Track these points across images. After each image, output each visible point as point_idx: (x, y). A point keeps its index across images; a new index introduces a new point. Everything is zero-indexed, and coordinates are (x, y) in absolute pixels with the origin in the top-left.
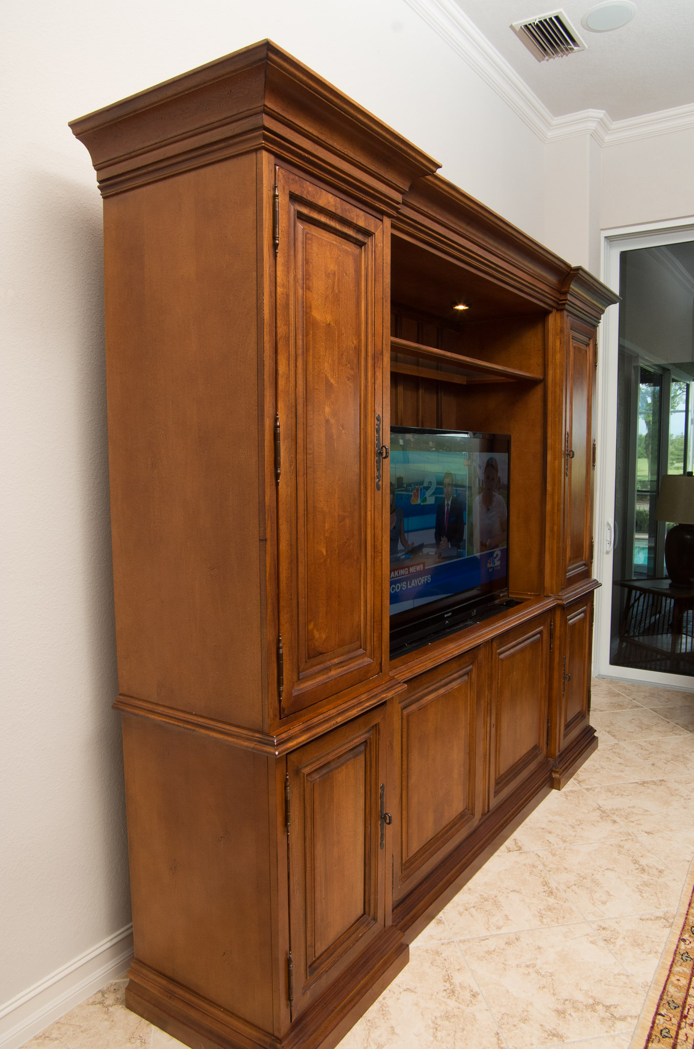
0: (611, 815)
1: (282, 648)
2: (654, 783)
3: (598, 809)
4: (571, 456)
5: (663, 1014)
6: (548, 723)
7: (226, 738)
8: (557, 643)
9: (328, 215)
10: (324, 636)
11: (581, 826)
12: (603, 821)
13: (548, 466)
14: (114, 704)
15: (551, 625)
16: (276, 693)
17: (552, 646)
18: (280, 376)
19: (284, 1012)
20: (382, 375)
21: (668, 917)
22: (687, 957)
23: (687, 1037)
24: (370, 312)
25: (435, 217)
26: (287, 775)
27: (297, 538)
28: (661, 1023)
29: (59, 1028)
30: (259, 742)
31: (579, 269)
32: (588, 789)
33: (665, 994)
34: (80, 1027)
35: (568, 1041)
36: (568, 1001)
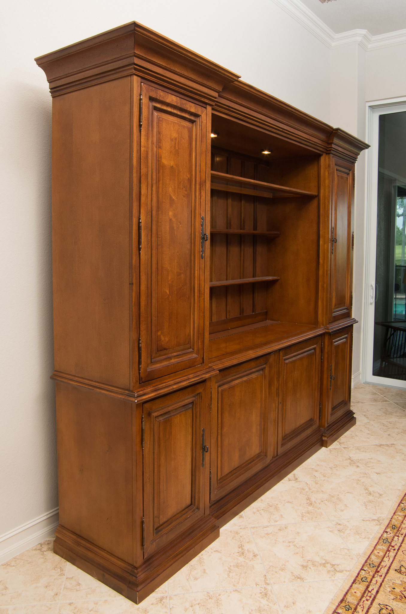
0: (356, 463)
1: (141, 343)
2: (387, 445)
3: (349, 459)
4: (335, 242)
5: (365, 570)
6: (320, 405)
7: (110, 393)
8: (326, 356)
9: (172, 107)
10: (167, 339)
11: (336, 468)
12: (351, 466)
13: (320, 248)
14: (52, 376)
15: (322, 345)
16: (137, 368)
17: (322, 358)
18: (142, 195)
19: (139, 552)
20: (205, 194)
21: (380, 520)
22: (387, 541)
23: (377, 582)
24: (198, 159)
25: (242, 104)
26: (143, 415)
27: (151, 284)
28: (363, 574)
29: (15, 561)
30: (127, 395)
31: (338, 129)
32: (345, 448)
33: (369, 559)
34: (27, 561)
35: (306, 581)
36: (310, 561)
